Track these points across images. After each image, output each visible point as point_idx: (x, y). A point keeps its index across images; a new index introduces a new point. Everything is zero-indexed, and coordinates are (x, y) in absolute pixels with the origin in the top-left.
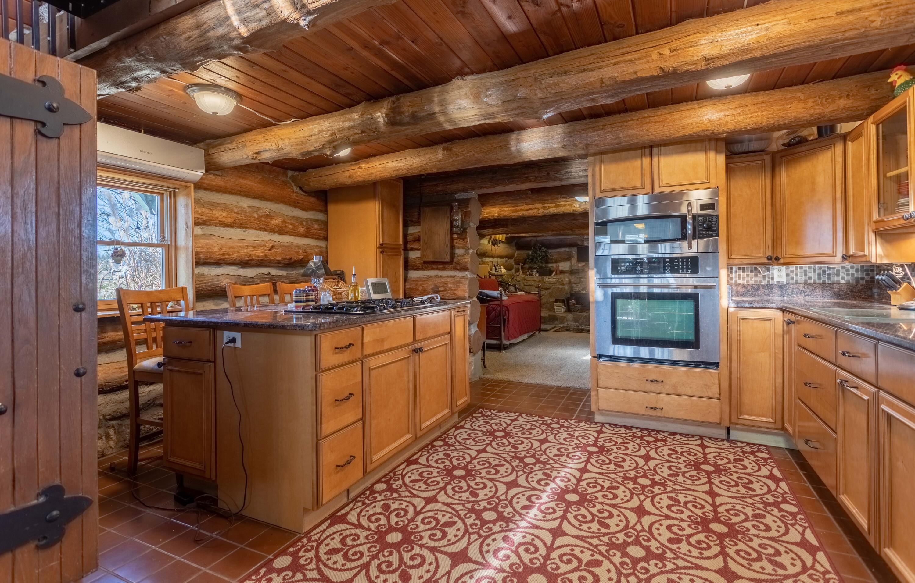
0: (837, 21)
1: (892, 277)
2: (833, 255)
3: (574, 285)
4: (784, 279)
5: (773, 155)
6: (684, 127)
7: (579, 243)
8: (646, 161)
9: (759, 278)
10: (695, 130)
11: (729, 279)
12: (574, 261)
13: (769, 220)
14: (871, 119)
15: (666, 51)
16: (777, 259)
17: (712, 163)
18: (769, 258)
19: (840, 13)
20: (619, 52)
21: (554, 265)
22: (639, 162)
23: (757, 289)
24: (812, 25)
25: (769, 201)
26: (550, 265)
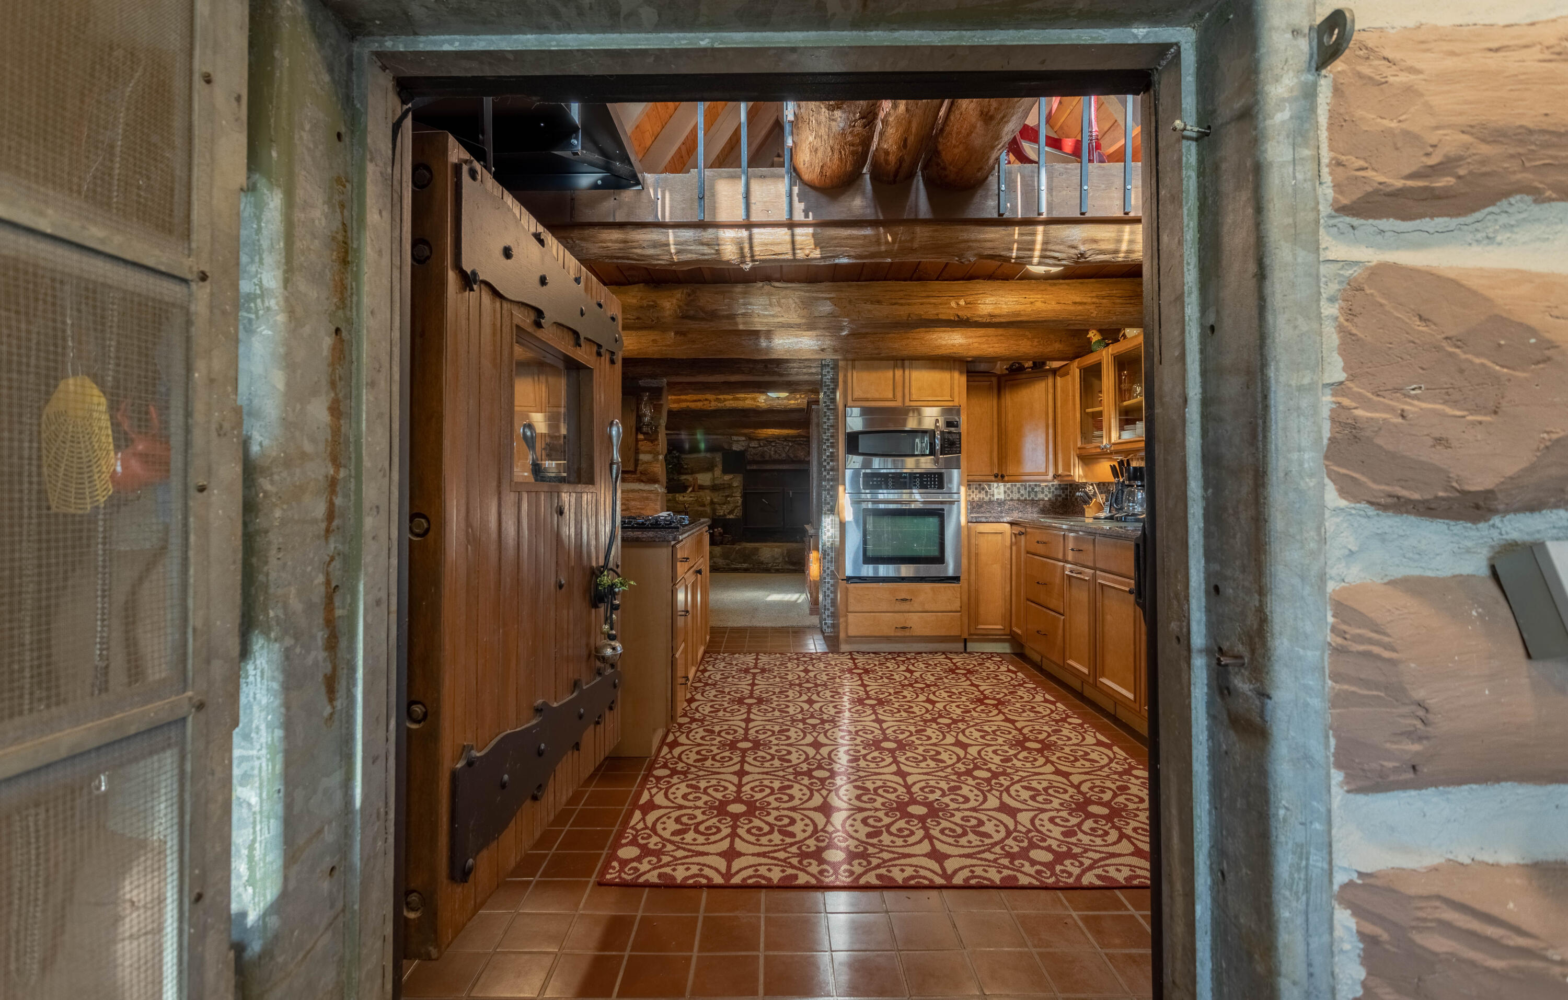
0: (1072, 308)
1: (1086, 493)
2: (1046, 474)
3: (718, 507)
4: (1002, 497)
5: (999, 377)
6: (939, 347)
7: (726, 446)
8: (899, 373)
9: (982, 495)
10: (948, 351)
11: (968, 495)
12: (718, 472)
13: (996, 440)
14: (1076, 363)
15: (962, 303)
16: (1003, 476)
17: (956, 382)
18: (996, 476)
19: (1075, 303)
20: (924, 294)
21: (689, 477)
22: (890, 374)
23: (981, 506)
24: (1058, 307)
25: (995, 421)
26: (683, 477)
